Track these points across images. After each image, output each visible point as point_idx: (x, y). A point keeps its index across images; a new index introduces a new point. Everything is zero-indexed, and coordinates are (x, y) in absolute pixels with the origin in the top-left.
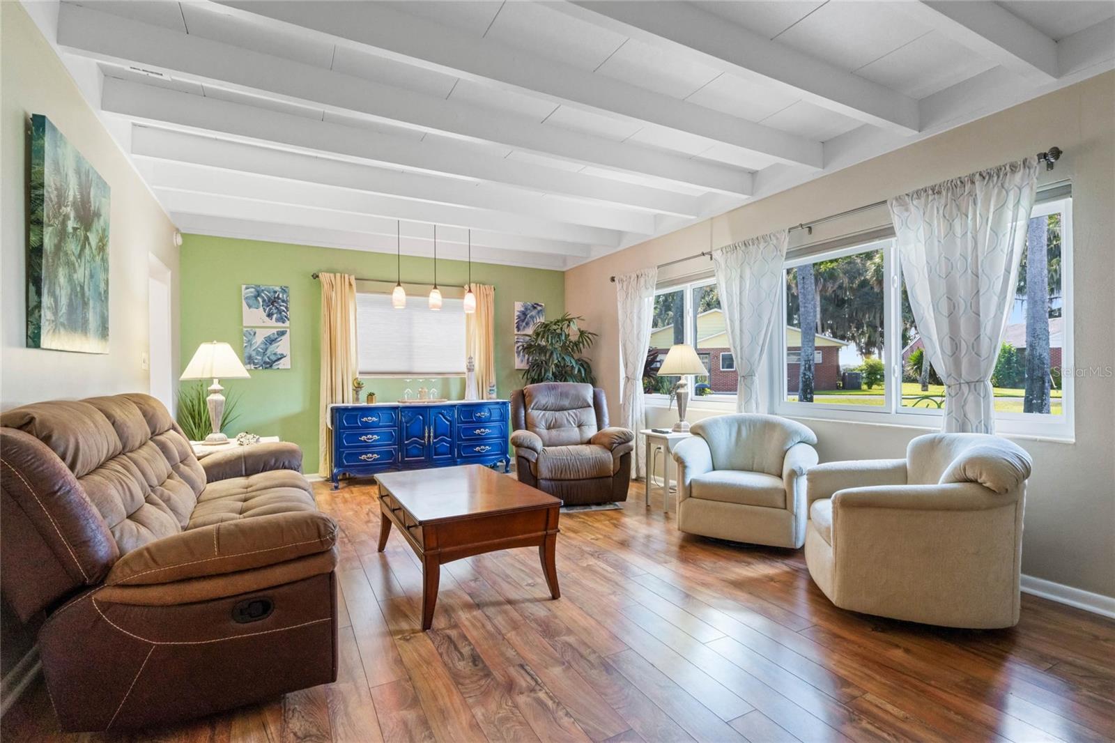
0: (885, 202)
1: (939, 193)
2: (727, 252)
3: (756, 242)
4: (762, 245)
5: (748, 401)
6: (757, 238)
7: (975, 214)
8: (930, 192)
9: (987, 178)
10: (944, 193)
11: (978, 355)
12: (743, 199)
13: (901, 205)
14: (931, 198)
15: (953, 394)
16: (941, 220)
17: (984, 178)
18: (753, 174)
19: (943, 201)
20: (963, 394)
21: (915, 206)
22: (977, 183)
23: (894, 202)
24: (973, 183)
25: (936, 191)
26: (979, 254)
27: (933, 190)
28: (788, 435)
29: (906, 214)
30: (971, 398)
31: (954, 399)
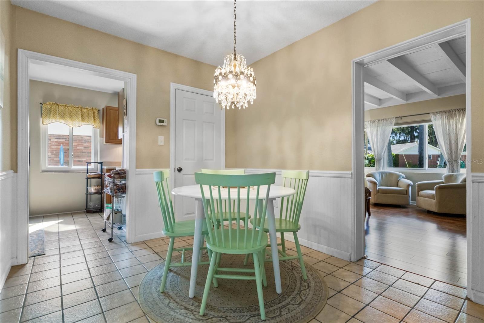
0: (429, 113)
1: (446, 113)
2: (371, 122)
3: (383, 120)
4: (385, 121)
5: (379, 167)
6: (383, 119)
7: (456, 119)
8: (443, 112)
9: (459, 111)
10: (447, 113)
11: (457, 154)
12: (376, 106)
13: (434, 115)
14: (443, 114)
15: (450, 163)
16: (447, 120)
17: (458, 111)
18: (380, 100)
19: (447, 115)
20: (453, 164)
21: (438, 116)
22: (457, 112)
23: (432, 114)
24: (455, 111)
25: (445, 112)
26: (458, 129)
27: (444, 112)
28: (398, 176)
29: (435, 117)
30: (455, 164)
31: (451, 165)
